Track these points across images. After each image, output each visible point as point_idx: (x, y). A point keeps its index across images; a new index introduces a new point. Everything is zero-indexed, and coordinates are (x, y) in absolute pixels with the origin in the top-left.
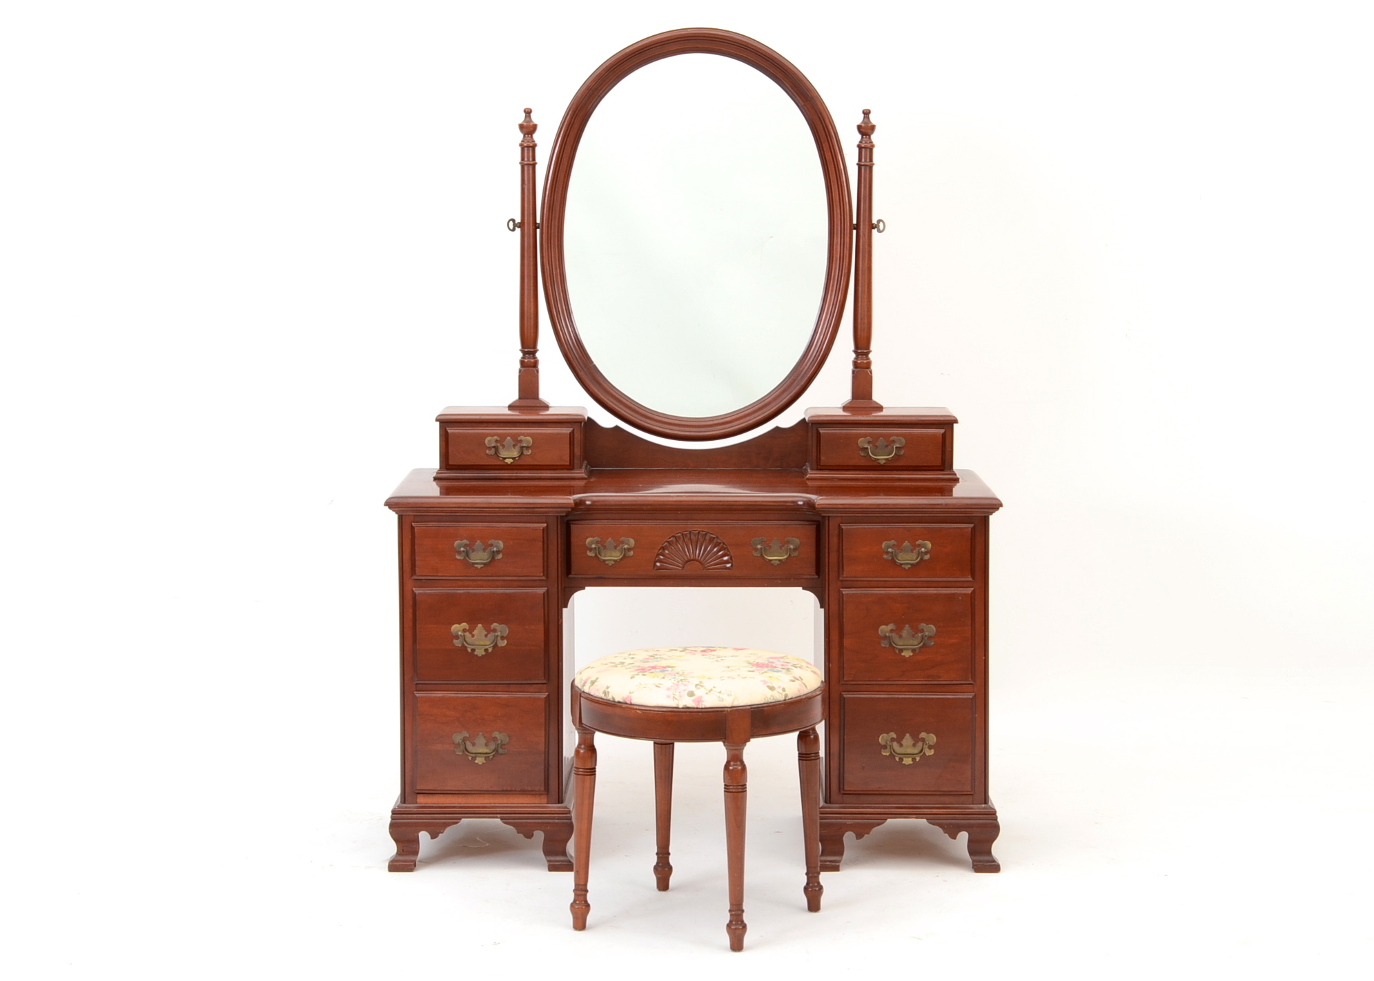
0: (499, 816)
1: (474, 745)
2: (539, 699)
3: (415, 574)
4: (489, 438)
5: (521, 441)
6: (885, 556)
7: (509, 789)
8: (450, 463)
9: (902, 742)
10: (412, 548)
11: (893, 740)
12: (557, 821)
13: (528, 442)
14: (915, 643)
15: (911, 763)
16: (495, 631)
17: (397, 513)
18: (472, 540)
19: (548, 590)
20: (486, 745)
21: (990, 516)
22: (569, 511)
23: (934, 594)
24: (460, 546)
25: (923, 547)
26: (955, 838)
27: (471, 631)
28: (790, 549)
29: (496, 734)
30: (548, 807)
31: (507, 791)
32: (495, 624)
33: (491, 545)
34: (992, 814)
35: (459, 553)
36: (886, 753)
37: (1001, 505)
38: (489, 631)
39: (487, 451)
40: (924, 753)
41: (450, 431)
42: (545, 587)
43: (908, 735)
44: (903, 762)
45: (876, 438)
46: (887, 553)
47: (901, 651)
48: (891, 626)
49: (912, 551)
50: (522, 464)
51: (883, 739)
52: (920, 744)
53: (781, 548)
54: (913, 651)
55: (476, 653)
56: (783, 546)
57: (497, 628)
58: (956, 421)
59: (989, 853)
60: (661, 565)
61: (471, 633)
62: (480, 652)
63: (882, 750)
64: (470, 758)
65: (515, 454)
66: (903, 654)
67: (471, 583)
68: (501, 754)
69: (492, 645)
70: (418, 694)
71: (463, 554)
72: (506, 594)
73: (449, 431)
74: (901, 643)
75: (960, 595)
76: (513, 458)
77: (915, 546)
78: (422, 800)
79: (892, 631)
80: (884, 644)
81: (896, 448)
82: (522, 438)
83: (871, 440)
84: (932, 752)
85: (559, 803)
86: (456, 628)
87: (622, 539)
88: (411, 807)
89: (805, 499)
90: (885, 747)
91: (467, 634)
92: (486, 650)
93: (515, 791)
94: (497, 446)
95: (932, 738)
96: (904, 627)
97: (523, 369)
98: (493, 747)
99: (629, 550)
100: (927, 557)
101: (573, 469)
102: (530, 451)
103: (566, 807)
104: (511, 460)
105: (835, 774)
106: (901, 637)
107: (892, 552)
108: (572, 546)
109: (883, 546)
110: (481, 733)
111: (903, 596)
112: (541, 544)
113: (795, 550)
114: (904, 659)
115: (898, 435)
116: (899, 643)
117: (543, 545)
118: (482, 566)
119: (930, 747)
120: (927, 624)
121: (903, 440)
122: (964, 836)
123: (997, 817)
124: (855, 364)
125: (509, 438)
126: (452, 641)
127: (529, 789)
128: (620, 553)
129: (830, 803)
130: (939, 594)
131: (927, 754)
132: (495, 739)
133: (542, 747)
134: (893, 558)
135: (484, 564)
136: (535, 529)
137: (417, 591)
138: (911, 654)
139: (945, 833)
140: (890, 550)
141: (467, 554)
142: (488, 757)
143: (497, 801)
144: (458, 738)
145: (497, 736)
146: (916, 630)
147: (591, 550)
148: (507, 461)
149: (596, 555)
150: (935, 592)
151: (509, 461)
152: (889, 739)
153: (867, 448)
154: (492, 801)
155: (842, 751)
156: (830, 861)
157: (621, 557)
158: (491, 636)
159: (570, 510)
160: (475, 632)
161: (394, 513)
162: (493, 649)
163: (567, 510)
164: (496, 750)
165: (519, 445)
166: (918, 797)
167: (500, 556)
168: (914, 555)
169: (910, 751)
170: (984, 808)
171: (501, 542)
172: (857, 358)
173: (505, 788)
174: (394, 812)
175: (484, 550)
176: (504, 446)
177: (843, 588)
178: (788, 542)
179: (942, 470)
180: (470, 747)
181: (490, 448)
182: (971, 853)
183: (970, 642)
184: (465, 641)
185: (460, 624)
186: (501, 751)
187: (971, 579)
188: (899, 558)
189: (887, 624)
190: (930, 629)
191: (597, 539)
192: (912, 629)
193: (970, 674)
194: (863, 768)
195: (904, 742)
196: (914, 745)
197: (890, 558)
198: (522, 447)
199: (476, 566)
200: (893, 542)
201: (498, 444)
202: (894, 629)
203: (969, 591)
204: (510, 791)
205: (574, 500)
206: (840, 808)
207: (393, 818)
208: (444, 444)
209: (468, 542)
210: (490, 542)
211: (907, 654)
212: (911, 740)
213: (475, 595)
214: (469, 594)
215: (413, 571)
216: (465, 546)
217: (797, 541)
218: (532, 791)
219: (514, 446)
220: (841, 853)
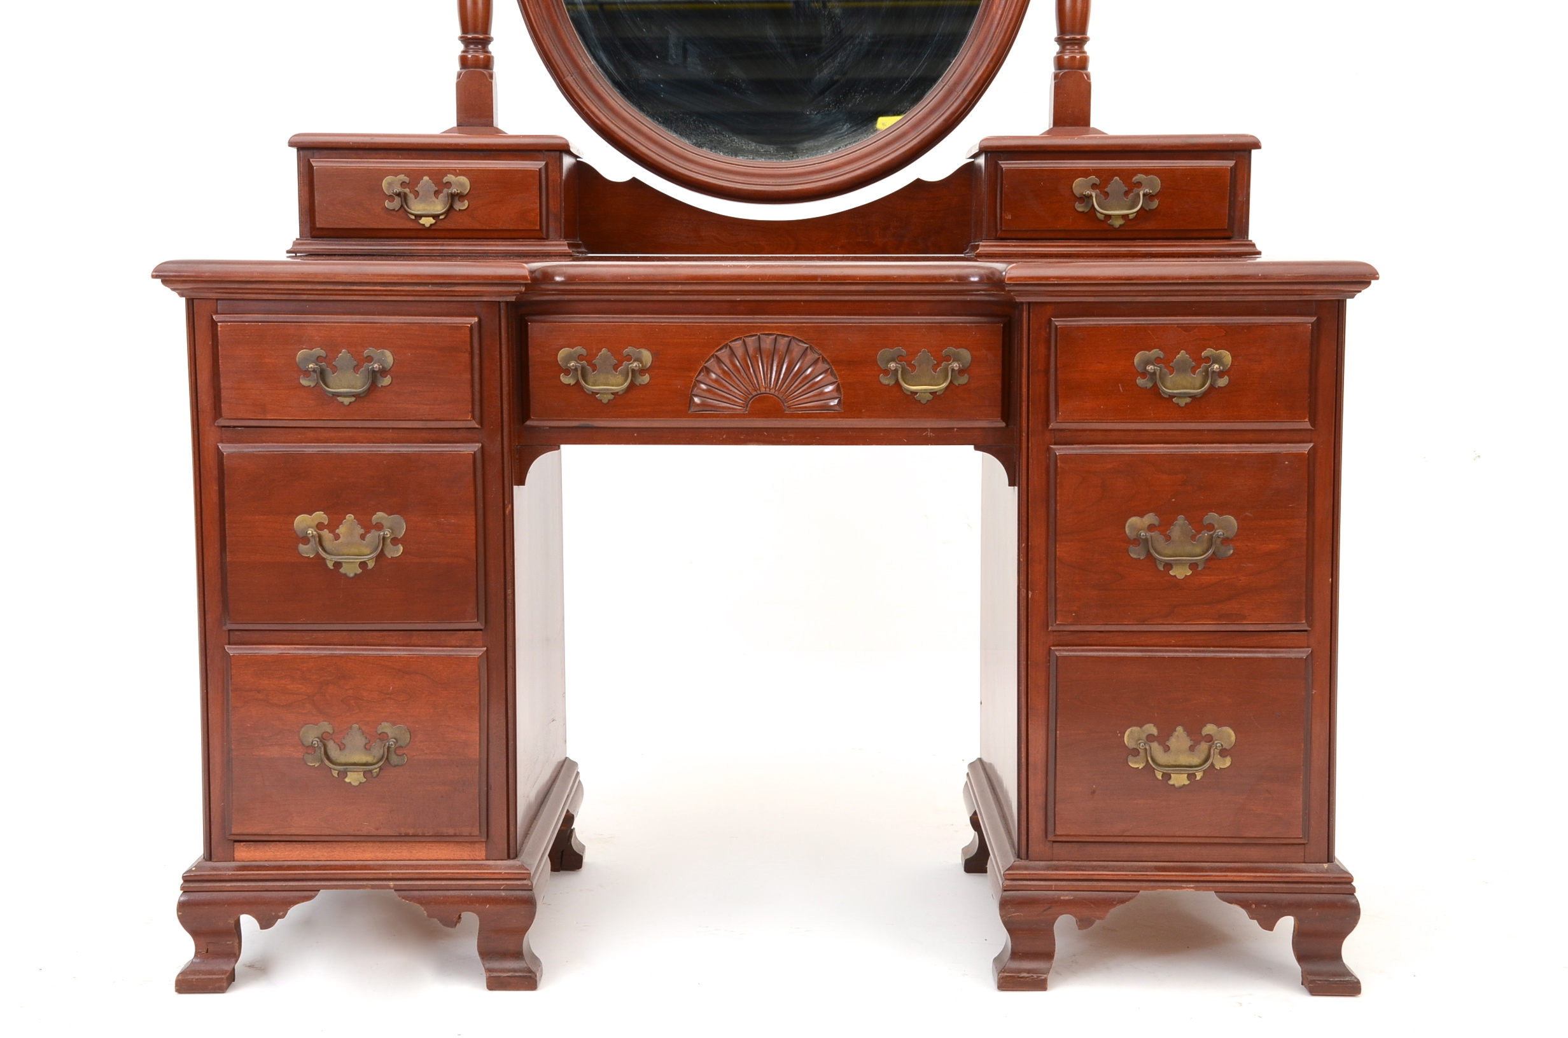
0: (391, 883)
1: (342, 747)
2: (466, 659)
3: (220, 416)
4: (389, 179)
5: (448, 184)
6: (1140, 381)
7: (411, 832)
8: (318, 225)
9: (1168, 743)
10: (213, 366)
11: (1150, 738)
12: (503, 893)
13: (462, 185)
14: (1197, 552)
15: (1187, 782)
16: (379, 527)
17: (181, 295)
18: (333, 348)
19: (482, 447)
20: (367, 748)
21: (1349, 301)
22: (521, 293)
23: (1235, 455)
24: (307, 360)
25: (1215, 362)
26: (1271, 929)
27: (333, 527)
28: (953, 370)
29: (386, 727)
30: (489, 867)
31: (407, 835)
32: (380, 514)
33: (370, 359)
34: (1345, 882)
35: (307, 373)
36: (1136, 764)
37: (1374, 275)
38: (368, 527)
39: (387, 204)
40: (1212, 765)
41: (316, 163)
42: (477, 442)
43: (1180, 729)
44: (1171, 782)
45: (1106, 176)
46: (1144, 374)
47: (1169, 566)
48: (1150, 518)
49: (1194, 370)
50: (453, 227)
51: (1131, 736)
52: (1204, 746)
53: (935, 368)
54: (1193, 566)
55: (342, 570)
56: (938, 365)
57: (384, 523)
58: (1257, 145)
59: (1338, 957)
60: (702, 401)
61: (332, 531)
62: (351, 569)
63: (1130, 758)
64: (335, 774)
65: (439, 207)
66: (1171, 573)
67: (332, 434)
68: (395, 766)
69: (374, 555)
70: (231, 650)
71: (314, 376)
72: (401, 455)
73: (314, 164)
74: (1167, 551)
75: (1288, 456)
76: (435, 217)
77: (1199, 360)
78: (244, 854)
79: (1151, 528)
80: (1136, 553)
81: (1144, 195)
82: (450, 178)
83: (1097, 181)
84: (1227, 762)
85: (509, 858)
86: (304, 522)
87: (629, 350)
88: (225, 867)
89: (982, 271)
90: (1135, 752)
91: (326, 533)
92: (363, 565)
93: (424, 836)
94: (405, 194)
95: (1228, 735)
96: (1176, 519)
97: (464, 71)
98: (378, 751)
99: (642, 371)
100: (1223, 382)
101: (547, 238)
102: (466, 203)
103: (522, 867)
104: (431, 221)
105: (1037, 802)
106: (1168, 538)
107: (1154, 373)
108: (530, 363)
109: (1136, 360)
110: (356, 726)
111: (1172, 457)
112: (467, 356)
113: (961, 372)
114: (1176, 583)
115: (1147, 172)
116: (1164, 552)
117: (472, 358)
118: (353, 399)
119: (1223, 753)
120: (1221, 515)
121: (1157, 181)
122: (1287, 924)
123: (1354, 889)
124: (1059, 62)
125: (426, 178)
126: (296, 548)
127: (451, 831)
128: (623, 378)
129: (1027, 858)
130: (1246, 455)
131: (1218, 767)
132: (383, 737)
133: (474, 752)
134: (1155, 386)
135: (357, 396)
136: (457, 328)
137: (226, 449)
138: (1189, 573)
139: (1252, 918)
140: (1150, 368)
141: (322, 374)
142: (371, 771)
143: (390, 855)
144: (311, 735)
145: (385, 730)
146: (1198, 525)
147: (567, 372)
148: (424, 221)
149: (578, 383)
150: (1237, 451)
151: (427, 222)
152: (1144, 736)
153: (1090, 197)
154: (380, 855)
155: (1051, 760)
156: (1029, 971)
157: (626, 385)
158: (372, 536)
159: (523, 289)
160: (341, 530)
161: (175, 294)
162: (376, 561)
163: (516, 289)
164: (386, 759)
165: (445, 191)
166: (1198, 849)
167: (387, 381)
168: (1197, 378)
169: (1184, 759)
170: (1327, 871)
171: (388, 353)
172: (1062, 51)
173: (403, 831)
174: (187, 879)
175: (356, 368)
176: (416, 194)
177: (1055, 444)
178: (948, 358)
179: (1229, 238)
180: (334, 752)
181: (391, 198)
182: (1301, 957)
183: (1305, 548)
184: (321, 545)
185: (311, 514)
186: (394, 759)
187: (1309, 427)
188: (1168, 384)
189: (1141, 514)
190: (1227, 524)
191: (579, 350)
192: (1190, 524)
193: (1304, 611)
194: (1093, 792)
195: (1173, 742)
196: (1192, 749)
197: (1150, 385)
198: (453, 196)
199: (340, 399)
200: (1156, 353)
201: (407, 190)
202: (1157, 523)
203: (1305, 448)
204: (414, 836)
205: (532, 272)
206: (1048, 868)
207: (185, 890)
208: (306, 188)
209: (322, 353)
210: (366, 353)
211: (1180, 572)
212: (1188, 739)
213: (339, 456)
214: (328, 456)
215: (217, 412)
216: (319, 359)
217: (966, 354)
218: (455, 835)
219: (437, 193)
220: (1049, 955)
